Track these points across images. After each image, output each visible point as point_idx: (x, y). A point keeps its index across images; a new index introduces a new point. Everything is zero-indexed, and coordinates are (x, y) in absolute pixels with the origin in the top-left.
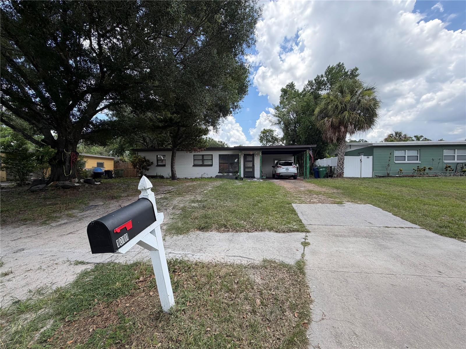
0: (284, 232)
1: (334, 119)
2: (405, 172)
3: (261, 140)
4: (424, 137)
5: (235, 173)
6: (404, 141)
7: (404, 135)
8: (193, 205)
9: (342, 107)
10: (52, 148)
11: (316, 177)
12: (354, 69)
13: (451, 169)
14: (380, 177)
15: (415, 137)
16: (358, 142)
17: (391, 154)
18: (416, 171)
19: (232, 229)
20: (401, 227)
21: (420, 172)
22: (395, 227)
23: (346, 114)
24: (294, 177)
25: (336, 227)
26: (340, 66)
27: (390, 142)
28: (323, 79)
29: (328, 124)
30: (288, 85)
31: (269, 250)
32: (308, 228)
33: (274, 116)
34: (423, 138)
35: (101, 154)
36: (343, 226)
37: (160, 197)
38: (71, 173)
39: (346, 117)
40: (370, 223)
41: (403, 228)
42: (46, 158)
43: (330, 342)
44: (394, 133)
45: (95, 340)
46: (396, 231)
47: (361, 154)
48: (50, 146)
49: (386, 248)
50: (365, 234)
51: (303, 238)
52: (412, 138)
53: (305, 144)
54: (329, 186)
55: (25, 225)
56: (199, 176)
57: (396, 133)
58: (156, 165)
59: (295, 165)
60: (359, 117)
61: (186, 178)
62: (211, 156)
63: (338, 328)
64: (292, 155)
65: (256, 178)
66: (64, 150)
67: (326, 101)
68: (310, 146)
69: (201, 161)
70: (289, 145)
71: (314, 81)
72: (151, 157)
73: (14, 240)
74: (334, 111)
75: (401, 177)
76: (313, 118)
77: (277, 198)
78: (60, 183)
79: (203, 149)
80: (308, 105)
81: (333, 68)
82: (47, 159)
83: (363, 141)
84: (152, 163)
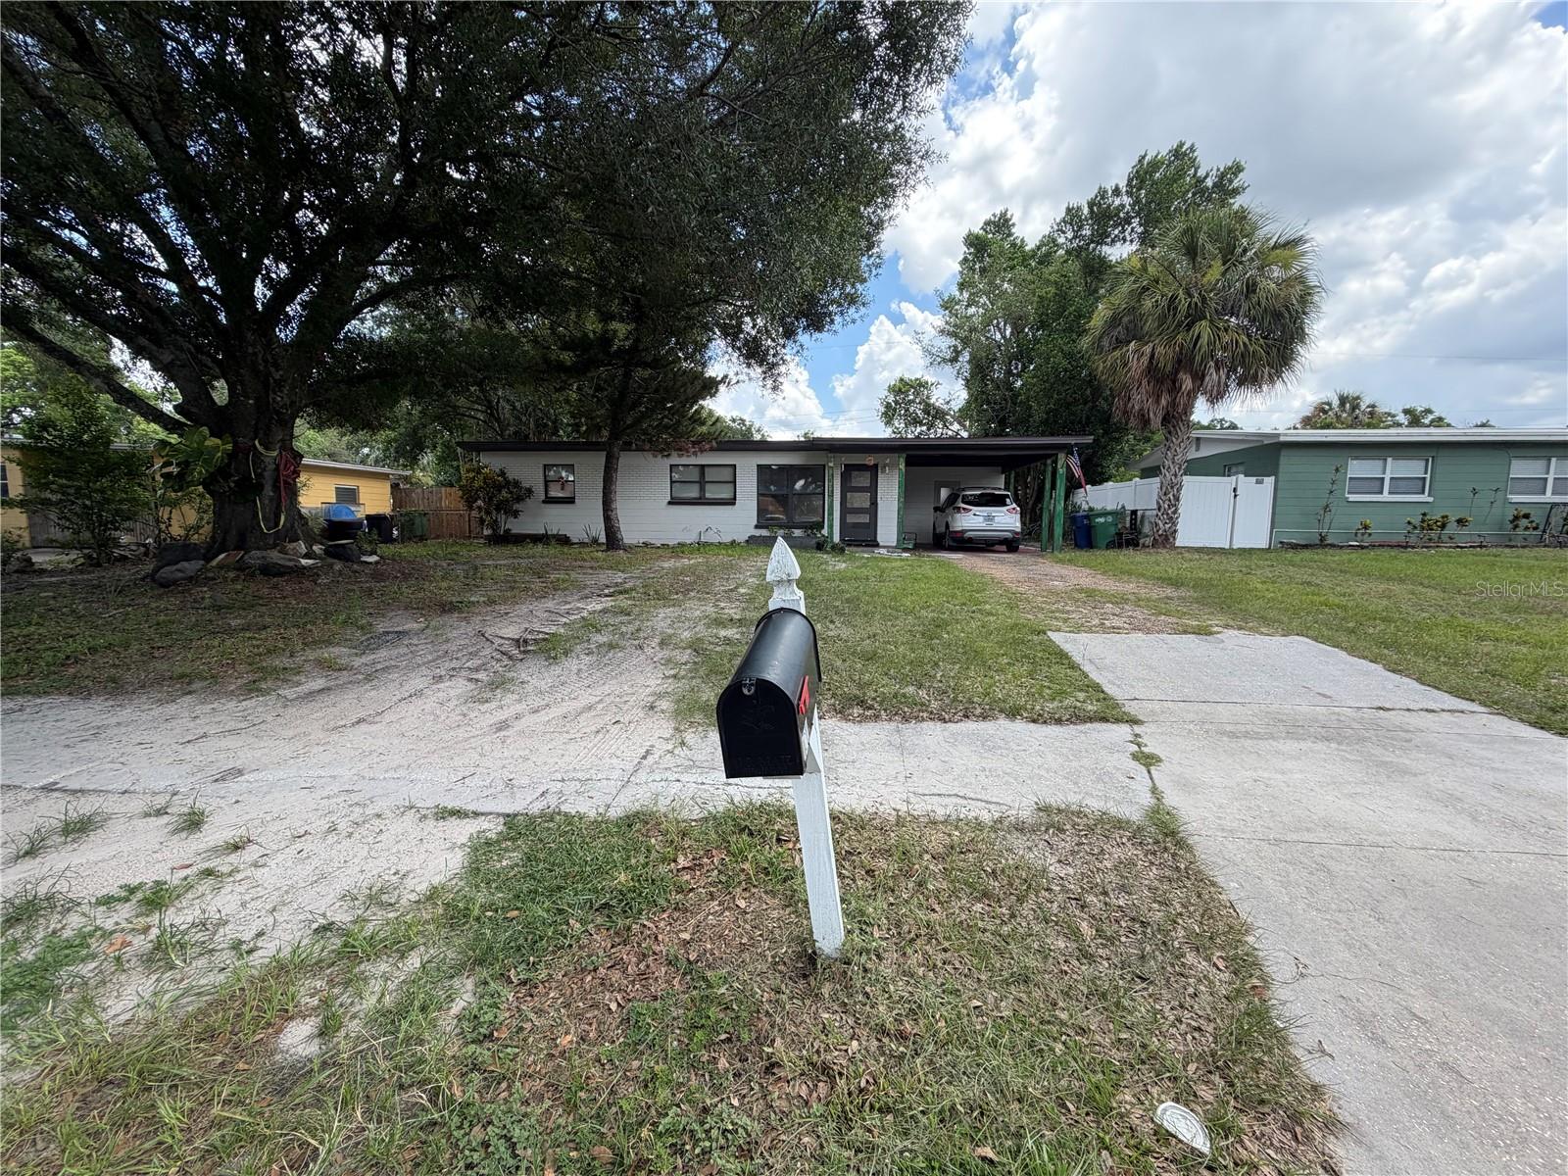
0: (1059, 721)
1: (1160, 350)
2: (1377, 532)
3: (889, 415)
4: (1437, 414)
5: (812, 528)
6: (1369, 426)
7: (1368, 407)
8: (723, 633)
9: (1193, 306)
10: (212, 435)
11: (1078, 546)
12: (1230, 168)
13: (1532, 522)
14: (1295, 547)
15: (1406, 412)
16: (1208, 428)
17: (1337, 470)
18: (1415, 528)
19: (885, 710)
20: (1427, 710)
21: (1429, 531)
22: (1408, 710)
23: (1203, 328)
24: (1010, 544)
25: (1220, 707)
26: (1182, 156)
27: (1322, 428)
28: (1117, 202)
29: (1137, 366)
30: (988, 223)
31: (1041, 777)
32: (1132, 708)
33: (942, 332)
34: (1431, 417)
35: (331, 456)
36: (1243, 704)
37: (599, 607)
38: (282, 523)
39: (1204, 340)
40: (1324, 696)
41: (1433, 711)
42: (199, 471)
43: (1351, 1037)
44: (1336, 398)
45: (647, 1033)
46: (1414, 720)
47: (1234, 470)
48: (205, 430)
49: (1405, 772)
50: (1320, 730)
51: (1131, 742)
52: (1394, 416)
53: (1043, 434)
54: (1143, 575)
55: (190, 693)
56: (690, 538)
57: (1343, 400)
58: (543, 497)
59: (1014, 505)
60: (1246, 340)
61: (646, 544)
62: (731, 470)
63: (1358, 1000)
64: (1000, 468)
65: (884, 547)
66: (257, 442)
67: (1135, 282)
68: (1072, 440)
69: (696, 487)
70: (987, 435)
71: (1086, 211)
72: (526, 469)
73: (189, 742)
74: (1162, 319)
75: (1367, 547)
76: (1085, 342)
77: (990, 614)
78: (255, 557)
79: (707, 446)
80: (1062, 297)
81: (1155, 165)
82: (200, 473)
83: (1222, 425)
84: (530, 491)
